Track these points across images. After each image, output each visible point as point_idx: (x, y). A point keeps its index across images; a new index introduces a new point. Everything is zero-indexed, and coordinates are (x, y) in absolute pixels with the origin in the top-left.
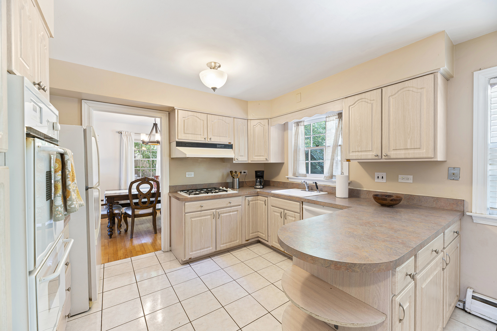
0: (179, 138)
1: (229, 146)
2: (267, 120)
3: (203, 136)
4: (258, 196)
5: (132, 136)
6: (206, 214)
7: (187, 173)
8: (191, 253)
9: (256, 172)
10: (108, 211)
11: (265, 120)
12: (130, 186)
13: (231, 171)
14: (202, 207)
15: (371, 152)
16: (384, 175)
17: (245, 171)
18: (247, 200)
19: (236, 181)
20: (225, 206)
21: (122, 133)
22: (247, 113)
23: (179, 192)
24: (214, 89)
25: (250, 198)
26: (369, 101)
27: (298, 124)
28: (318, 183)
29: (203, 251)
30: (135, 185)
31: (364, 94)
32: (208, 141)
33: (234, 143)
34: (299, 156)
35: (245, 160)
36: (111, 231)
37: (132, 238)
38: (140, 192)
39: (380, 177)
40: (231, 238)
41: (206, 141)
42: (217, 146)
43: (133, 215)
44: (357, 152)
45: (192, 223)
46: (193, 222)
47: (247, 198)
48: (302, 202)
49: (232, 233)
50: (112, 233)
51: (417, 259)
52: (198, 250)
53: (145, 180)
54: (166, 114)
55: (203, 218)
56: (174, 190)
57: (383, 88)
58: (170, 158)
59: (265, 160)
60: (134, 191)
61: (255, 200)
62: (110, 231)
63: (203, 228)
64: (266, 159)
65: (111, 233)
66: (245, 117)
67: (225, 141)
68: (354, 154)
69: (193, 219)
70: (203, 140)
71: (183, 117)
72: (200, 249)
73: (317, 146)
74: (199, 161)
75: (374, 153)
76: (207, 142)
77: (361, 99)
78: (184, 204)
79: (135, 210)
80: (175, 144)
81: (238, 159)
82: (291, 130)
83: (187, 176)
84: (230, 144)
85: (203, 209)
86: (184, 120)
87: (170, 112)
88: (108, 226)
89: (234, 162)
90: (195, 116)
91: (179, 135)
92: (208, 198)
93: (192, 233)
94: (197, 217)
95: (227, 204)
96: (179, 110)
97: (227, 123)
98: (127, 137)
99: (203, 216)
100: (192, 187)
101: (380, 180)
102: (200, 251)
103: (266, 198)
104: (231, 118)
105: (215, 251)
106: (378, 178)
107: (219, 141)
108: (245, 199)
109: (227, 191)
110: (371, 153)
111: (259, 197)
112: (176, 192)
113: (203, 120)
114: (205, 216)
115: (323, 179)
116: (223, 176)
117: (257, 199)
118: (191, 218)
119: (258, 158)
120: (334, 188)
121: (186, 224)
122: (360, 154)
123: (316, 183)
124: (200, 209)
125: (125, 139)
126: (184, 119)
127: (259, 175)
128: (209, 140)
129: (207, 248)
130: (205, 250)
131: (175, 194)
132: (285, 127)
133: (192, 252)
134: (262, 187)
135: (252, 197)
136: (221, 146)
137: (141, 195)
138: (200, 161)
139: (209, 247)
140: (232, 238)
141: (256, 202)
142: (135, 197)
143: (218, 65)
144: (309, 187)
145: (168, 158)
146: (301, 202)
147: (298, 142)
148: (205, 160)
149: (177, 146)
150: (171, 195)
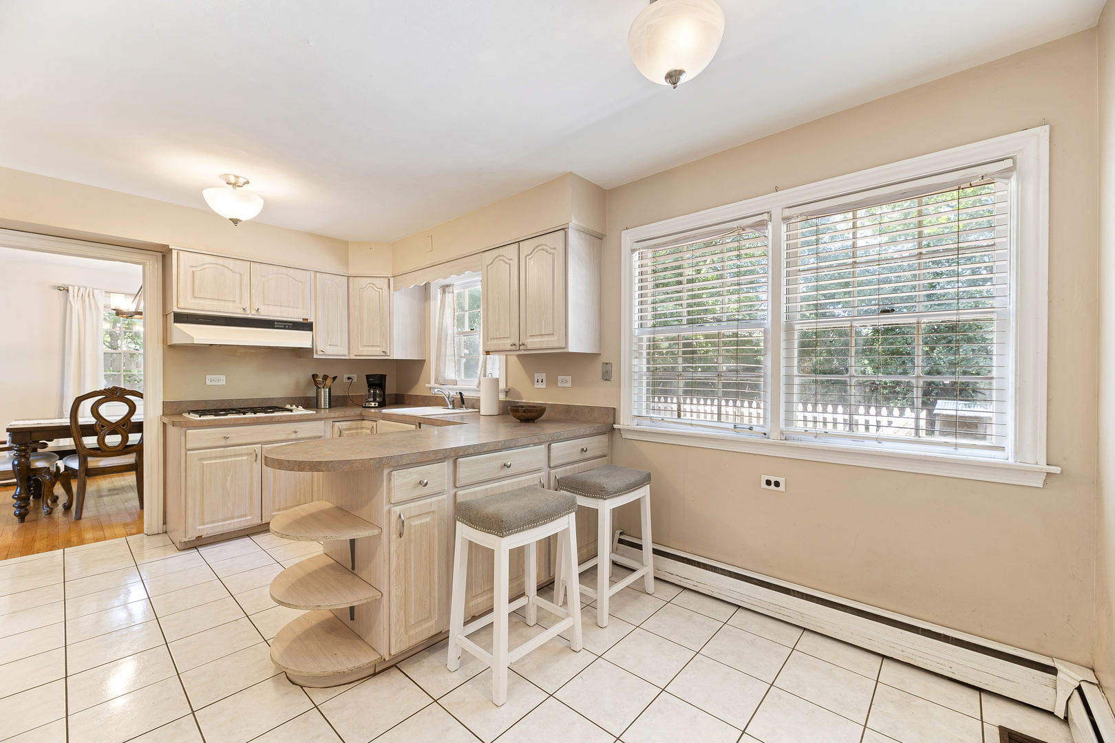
0: (181, 305)
1: (306, 326)
2: (386, 280)
3: (241, 303)
4: (364, 420)
5: (98, 298)
6: (237, 453)
7: (208, 377)
8: (199, 527)
9: (368, 377)
10: (16, 463)
11: (382, 279)
12: (75, 406)
13: (313, 375)
14: (226, 438)
15: (509, 339)
16: (544, 376)
17: (349, 376)
18: (336, 429)
19: (324, 393)
20: (284, 437)
21: (68, 290)
22: (346, 263)
23: (186, 415)
24: (235, 221)
25: (344, 425)
26: (507, 261)
27: (445, 288)
28: (466, 395)
29: (229, 524)
30: (87, 405)
31: (501, 249)
32: (251, 314)
33: (316, 321)
34: (446, 348)
35: (342, 353)
36: (24, 507)
37: (80, 519)
38: (100, 419)
39: (540, 381)
40: (298, 498)
41: (248, 314)
42: (274, 325)
43: (82, 470)
44: (495, 340)
45: (203, 470)
46: (205, 467)
47: (337, 424)
48: (420, 424)
49: (300, 489)
50: (27, 510)
51: (458, 470)
52: (218, 521)
53: (114, 394)
54: (155, 257)
55: (229, 460)
56: (174, 410)
57: (521, 243)
58: (166, 346)
59: (382, 354)
60: (86, 418)
61: (357, 428)
62: (19, 507)
63: (229, 479)
64: (383, 352)
65: (22, 511)
66: (342, 272)
67: (297, 317)
68: (493, 342)
69: (205, 463)
70: (242, 311)
71: (192, 266)
72: (224, 520)
74: (239, 354)
75: (510, 342)
76: (250, 316)
77: (499, 256)
78: (184, 433)
79: (89, 459)
80: (172, 317)
81: (323, 352)
82: (435, 299)
83: (208, 383)
84: (305, 322)
85: (229, 442)
86: (193, 272)
87: (164, 254)
88: (15, 495)
89: (315, 356)
90: (220, 265)
91: (181, 300)
92: (242, 422)
93: (203, 488)
94: (216, 458)
95: (290, 434)
96: (181, 253)
97: (298, 281)
98: (84, 301)
99: (231, 456)
100: (219, 404)
101: (541, 385)
102: (224, 523)
103: (375, 424)
104: (308, 273)
105: (259, 522)
106: (537, 382)
107: (278, 314)
108: (333, 426)
109: (291, 411)
111: (366, 423)
112: (181, 414)
113: (240, 274)
114: (235, 456)
115: (476, 387)
116: (298, 383)
117: (359, 426)
118: (201, 459)
119: (368, 350)
120: (478, 400)
121: (188, 471)
122: (498, 342)
123: (460, 393)
124: (222, 443)
125: (76, 304)
126: (194, 269)
127: (376, 382)
128: (254, 312)
129: (241, 517)
130: (235, 520)
131: (176, 419)
132: (425, 292)
133: (204, 524)
134: (377, 405)
135: (348, 423)
136: (285, 326)
137: (103, 426)
138: (241, 353)
139: (245, 515)
140: (300, 499)
141: (359, 431)
142: (88, 430)
143: (241, 181)
144: (453, 401)
145: (161, 346)
146: (418, 424)
147: (444, 323)
148: (253, 351)
149: (176, 321)
150: (166, 420)
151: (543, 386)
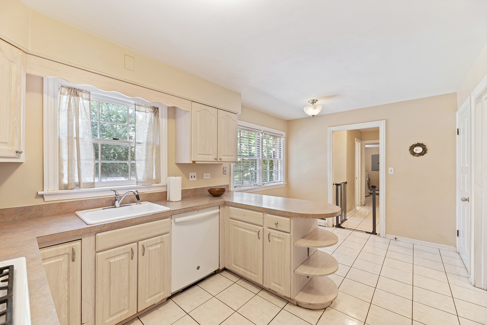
15: (211, 155)
16: (195, 174)
26: (211, 115)
31: (207, 107)
39: (193, 177)
44: (202, 155)
57: (219, 110)
59: (13, 155)
64: (17, 153)
68: (200, 156)
73: (114, 139)
75: (213, 157)
77: (206, 110)
101: (193, 179)
106: (192, 177)
110: (211, 157)
115: (136, 185)
122: (204, 156)
151: (195, 179)
